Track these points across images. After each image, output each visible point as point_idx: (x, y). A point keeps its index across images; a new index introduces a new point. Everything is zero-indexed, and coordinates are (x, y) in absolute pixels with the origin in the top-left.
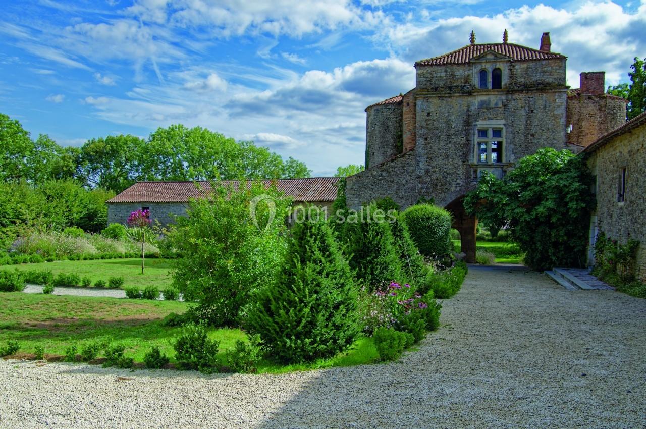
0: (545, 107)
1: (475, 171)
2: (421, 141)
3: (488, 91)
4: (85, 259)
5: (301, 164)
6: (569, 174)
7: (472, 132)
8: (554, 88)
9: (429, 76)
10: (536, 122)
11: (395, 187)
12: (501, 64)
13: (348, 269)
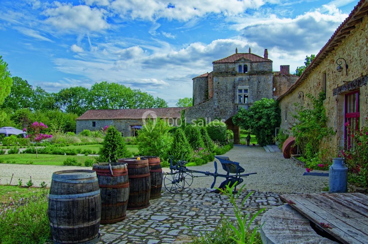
0: (265, 81)
1: (237, 107)
2: (215, 94)
3: (242, 74)
4: (79, 145)
5: (162, 100)
6: (271, 109)
7: (236, 90)
8: (268, 73)
9: (218, 67)
10: (261, 87)
11: (205, 113)
12: (247, 63)
13: (188, 144)
